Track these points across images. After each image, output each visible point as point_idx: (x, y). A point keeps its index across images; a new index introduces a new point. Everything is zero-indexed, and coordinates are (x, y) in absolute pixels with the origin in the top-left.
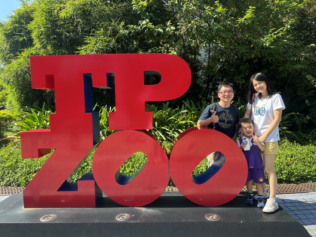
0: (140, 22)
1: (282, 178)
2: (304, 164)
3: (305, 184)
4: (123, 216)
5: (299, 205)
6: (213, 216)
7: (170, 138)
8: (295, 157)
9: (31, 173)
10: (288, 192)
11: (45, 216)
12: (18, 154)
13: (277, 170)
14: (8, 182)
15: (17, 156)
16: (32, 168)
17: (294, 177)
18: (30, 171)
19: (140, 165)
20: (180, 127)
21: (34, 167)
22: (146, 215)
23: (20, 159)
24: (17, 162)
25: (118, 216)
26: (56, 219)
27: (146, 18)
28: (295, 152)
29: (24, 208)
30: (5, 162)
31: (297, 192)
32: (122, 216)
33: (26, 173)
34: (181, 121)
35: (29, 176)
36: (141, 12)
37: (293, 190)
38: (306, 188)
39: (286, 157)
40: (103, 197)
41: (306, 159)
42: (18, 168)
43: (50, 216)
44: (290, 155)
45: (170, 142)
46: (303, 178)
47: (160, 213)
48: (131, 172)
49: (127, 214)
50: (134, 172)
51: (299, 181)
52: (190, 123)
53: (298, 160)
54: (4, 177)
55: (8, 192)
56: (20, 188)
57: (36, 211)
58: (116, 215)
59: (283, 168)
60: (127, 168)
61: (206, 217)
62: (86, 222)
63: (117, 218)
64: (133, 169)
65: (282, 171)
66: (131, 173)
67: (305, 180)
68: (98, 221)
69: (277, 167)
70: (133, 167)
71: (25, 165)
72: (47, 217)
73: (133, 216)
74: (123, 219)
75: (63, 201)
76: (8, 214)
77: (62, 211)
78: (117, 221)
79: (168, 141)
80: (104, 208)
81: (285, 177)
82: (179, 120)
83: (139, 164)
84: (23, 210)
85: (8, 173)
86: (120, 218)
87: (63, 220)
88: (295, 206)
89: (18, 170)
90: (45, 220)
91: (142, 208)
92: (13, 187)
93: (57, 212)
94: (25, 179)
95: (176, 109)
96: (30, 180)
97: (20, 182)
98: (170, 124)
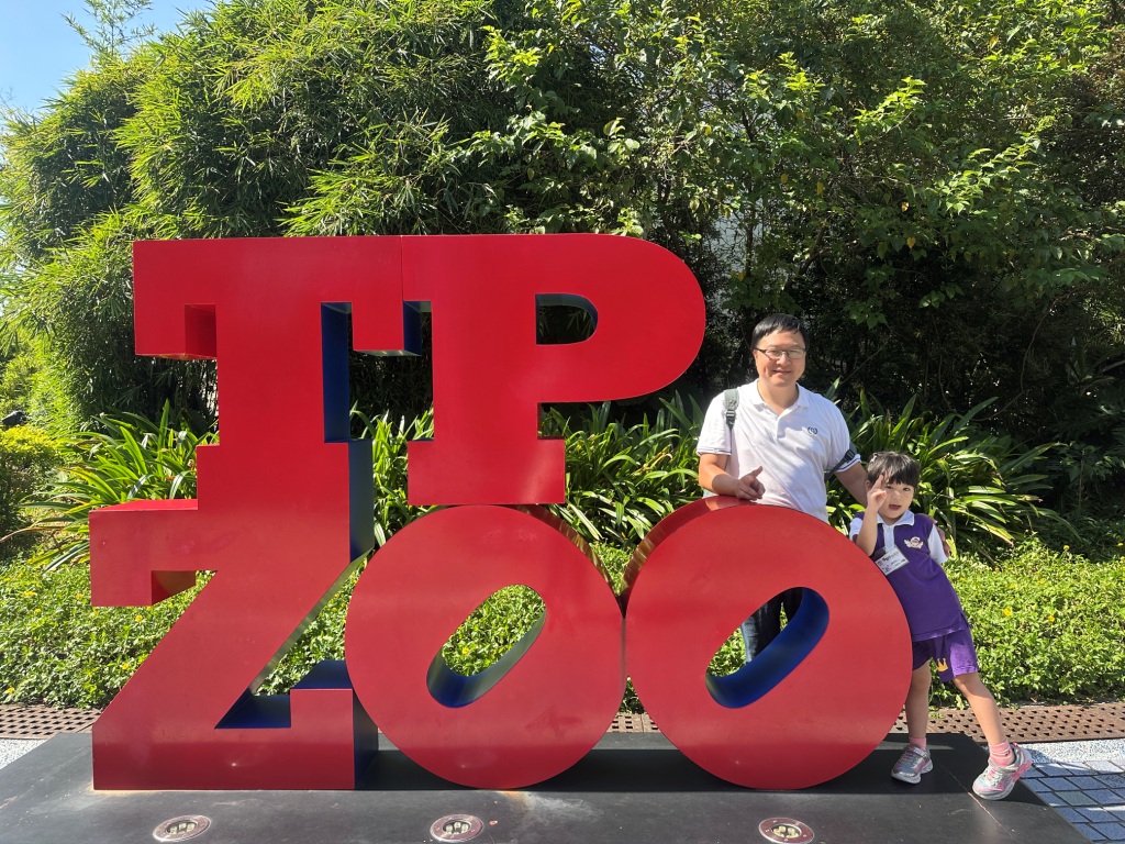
0: (513, 120)
1: (1026, 682)
2: (1105, 633)
3: (1114, 704)
4: (457, 825)
5: (1096, 785)
6: (787, 827)
7: (616, 530)
8: (1070, 604)
9: (116, 655)
10: (1054, 736)
11: (170, 822)
12: (70, 587)
13: (1009, 653)
14: (33, 689)
15: (69, 594)
16: (121, 640)
17: (1072, 679)
18: (114, 648)
19: (509, 630)
20: (651, 490)
21: (126, 636)
22: (540, 820)
23: (79, 606)
24: (66, 615)
25: (438, 826)
26: (211, 834)
27: (535, 109)
28: (1072, 586)
29: (96, 788)
30: (23, 614)
31: (1086, 736)
32: (453, 824)
33: (97, 658)
34: (654, 470)
35: (110, 668)
36: (516, 88)
37: (1069, 727)
38: (1116, 720)
39: (1039, 605)
40: (380, 749)
41: (1112, 612)
42: (70, 637)
43: (188, 823)
44: (1053, 599)
45: (614, 547)
46: (1106, 685)
47: (590, 812)
48: (476, 655)
49: (472, 818)
50: (489, 657)
51: (1090, 696)
52: (687, 476)
53: (1081, 618)
54: (17, 672)
55: (34, 725)
56: (76, 713)
57: (139, 799)
58: (429, 821)
59: (1032, 648)
60: (462, 642)
61: (763, 830)
63: (436, 833)
64: (484, 647)
65: (1028, 657)
66: (479, 661)
67: (1111, 691)
69: (1009, 641)
70: (484, 639)
71: (95, 628)
72: (176, 824)
73: (492, 823)
74: (456, 838)
75: (234, 765)
76: (36, 810)
77: (234, 803)
78: (435, 841)
79: (608, 542)
80: (384, 793)
81: (1038, 678)
82: (645, 465)
83: (507, 628)
84: (90, 798)
85: (35, 658)
86: (446, 834)
87: (236, 837)
88: (1081, 790)
89: (71, 645)
90: (172, 837)
91: (526, 794)
92: (51, 709)
93: (216, 804)
94: (95, 678)
95: (636, 427)
96: (112, 683)
97: (77, 691)
98: (616, 480)
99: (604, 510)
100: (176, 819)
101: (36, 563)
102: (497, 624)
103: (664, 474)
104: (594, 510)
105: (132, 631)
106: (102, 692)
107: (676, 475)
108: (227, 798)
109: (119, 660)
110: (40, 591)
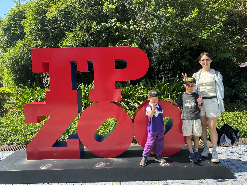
0: (110, 20)
4: (101, 164)
14: (11, 142)
15: (17, 122)
16: (29, 131)
18: (27, 133)
20: (139, 99)
22: (117, 163)
23: (19, 125)
24: (17, 127)
26: (52, 167)
27: (114, 18)
28: (225, 117)
29: (27, 160)
30: (7, 127)
31: (225, 146)
34: (139, 95)
35: (27, 137)
40: (85, 151)
41: (232, 122)
42: (18, 131)
43: (47, 165)
47: (127, 161)
48: (103, 133)
49: (104, 163)
50: (106, 133)
54: (7, 138)
55: (11, 149)
56: (20, 146)
57: (37, 161)
58: (95, 164)
60: (100, 130)
62: (74, 168)
63: (97, 166)
64: (105, 131)
68: (83, 168)
70: (105, 129)
71: (23, 129)
72: (45, 166)
73: (107, 164)
74: (101, 167)
76: (16, 164)
77: (56, 162)
78: (97, 167)
79: (130, 110)
80: (86, 159)
83: (109, 127)
84: (26, 162)
85: (11, 135)
86: (98, 166)
87: (57, 168)
89: (18, 133)
90: (44, 168)
91: (114, 158)
92: (15, 146)
93: (52, 162)
94: (24, 139)
95: (136, 86)
96: (27, 140)
97: (20, 142)
98: (131, 97)
99: (129, 103)
100: (44, 165)
101: (8, 116)
102: (107, 127)
103: (142, 95)
104: (127, 103)
105: (31, 129)
106: (25, 142)
107: (144, 96)
108: (54, 161)
109: (29, 135)
110: (10, 122)
